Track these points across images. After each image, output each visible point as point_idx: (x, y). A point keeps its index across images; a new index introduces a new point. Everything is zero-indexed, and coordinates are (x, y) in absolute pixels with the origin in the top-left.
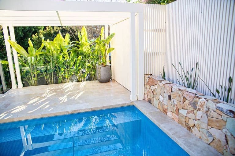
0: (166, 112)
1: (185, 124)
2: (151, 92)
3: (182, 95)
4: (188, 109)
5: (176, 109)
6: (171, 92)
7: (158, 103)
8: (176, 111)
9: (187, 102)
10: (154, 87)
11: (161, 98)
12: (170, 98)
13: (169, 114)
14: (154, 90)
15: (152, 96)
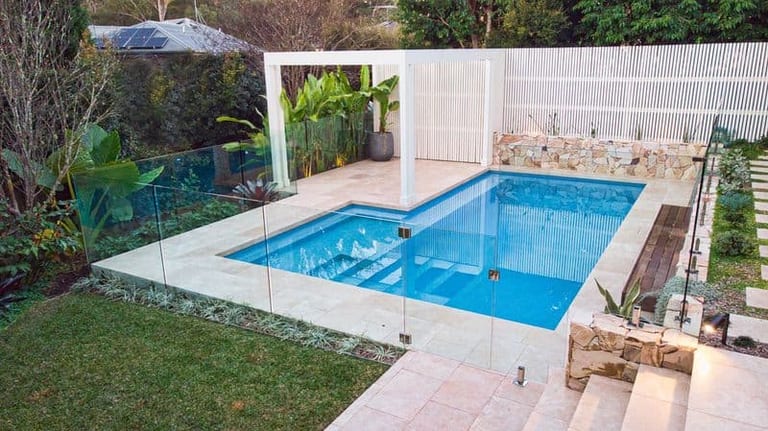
0: (538, 165)
1: (569, 166)
2: (510, 151)
3: (563, 142)
4: (571, 152)
5: (555, 157)
6: (547, 142)
7: (523, 159)
9: (569, 146)
10: (516, 144)
11: (530, 153)
12: (545, 149)
13: (544, 165)
14: (516, 147)
15: (511, 154)
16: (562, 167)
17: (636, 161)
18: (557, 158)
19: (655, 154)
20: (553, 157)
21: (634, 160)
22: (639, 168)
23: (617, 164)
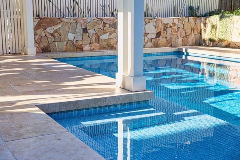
0: (80, 48)
1: (108, 46)
2: (50, 36)
3: (102, 23)
4: (109, 32)
5: (96, 38)
6: (87, 24)
7: (65, 44)
8: (95, 40)
9: (107, 26)
10: (56, 27)
11: (71, 36)
12: (85, 30)
13: (86, 48)
14: (56, 31)
15: (51, 40)
16: (102, 48)
17: (158, 34)
18: (98, 40)
19: (171, 27)
20: (94, 39)
21: (157, 34)
22: (162, 40)
23: (146, 39)
